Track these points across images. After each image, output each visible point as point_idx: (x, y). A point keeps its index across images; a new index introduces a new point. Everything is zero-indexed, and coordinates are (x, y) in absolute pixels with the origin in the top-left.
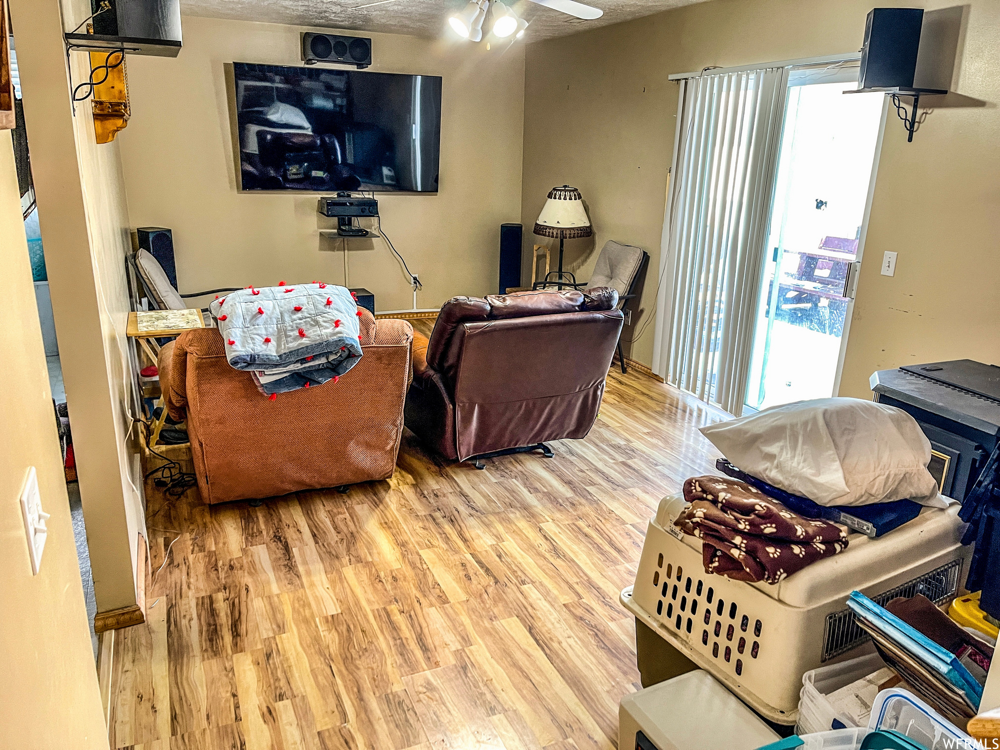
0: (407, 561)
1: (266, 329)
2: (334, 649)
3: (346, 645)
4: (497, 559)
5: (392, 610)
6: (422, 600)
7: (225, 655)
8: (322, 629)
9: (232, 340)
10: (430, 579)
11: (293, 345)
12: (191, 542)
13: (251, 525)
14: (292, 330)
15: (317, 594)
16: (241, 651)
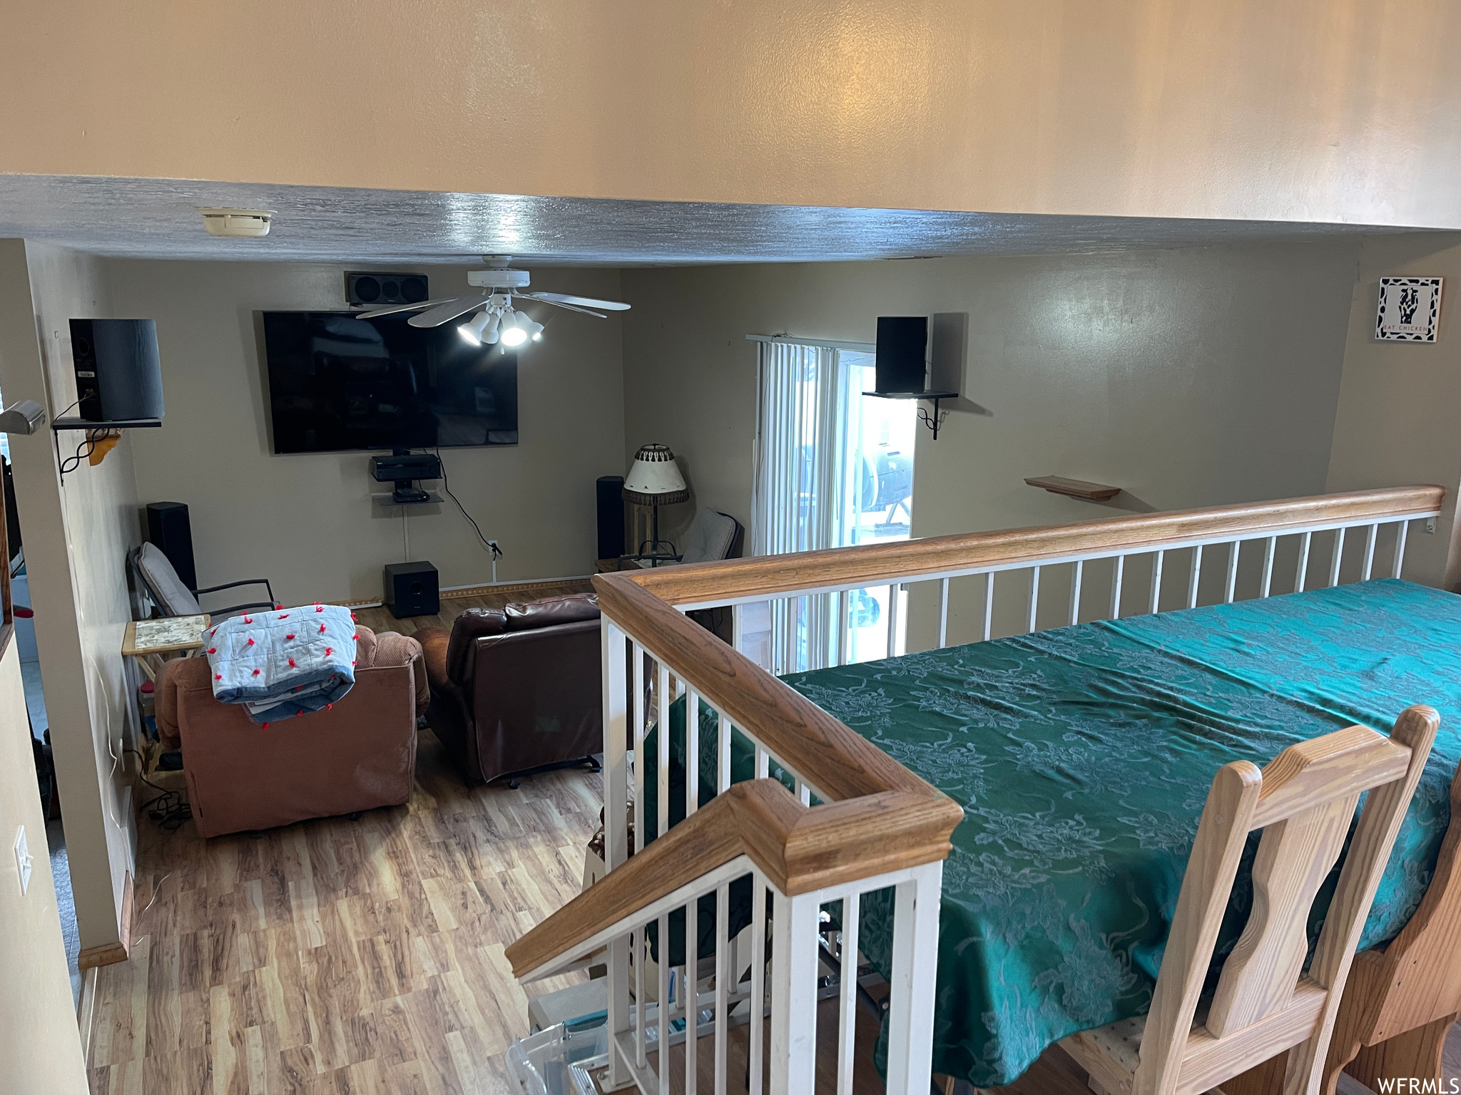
0: (406, 891)
1: (255, 660)
2: (311, 979)
3: (324, 976)
4: (501, 886)
5: (378, 942)
6: (411, 930)
7: (202, 988)
8: (303, 961)
9: (219, 674)
10: (425, 909)
11: (282, 676)
12: (181, 879)
13: (248, 859)
14: (282, 660)
15: (306, 928)
16: (219, 984)
